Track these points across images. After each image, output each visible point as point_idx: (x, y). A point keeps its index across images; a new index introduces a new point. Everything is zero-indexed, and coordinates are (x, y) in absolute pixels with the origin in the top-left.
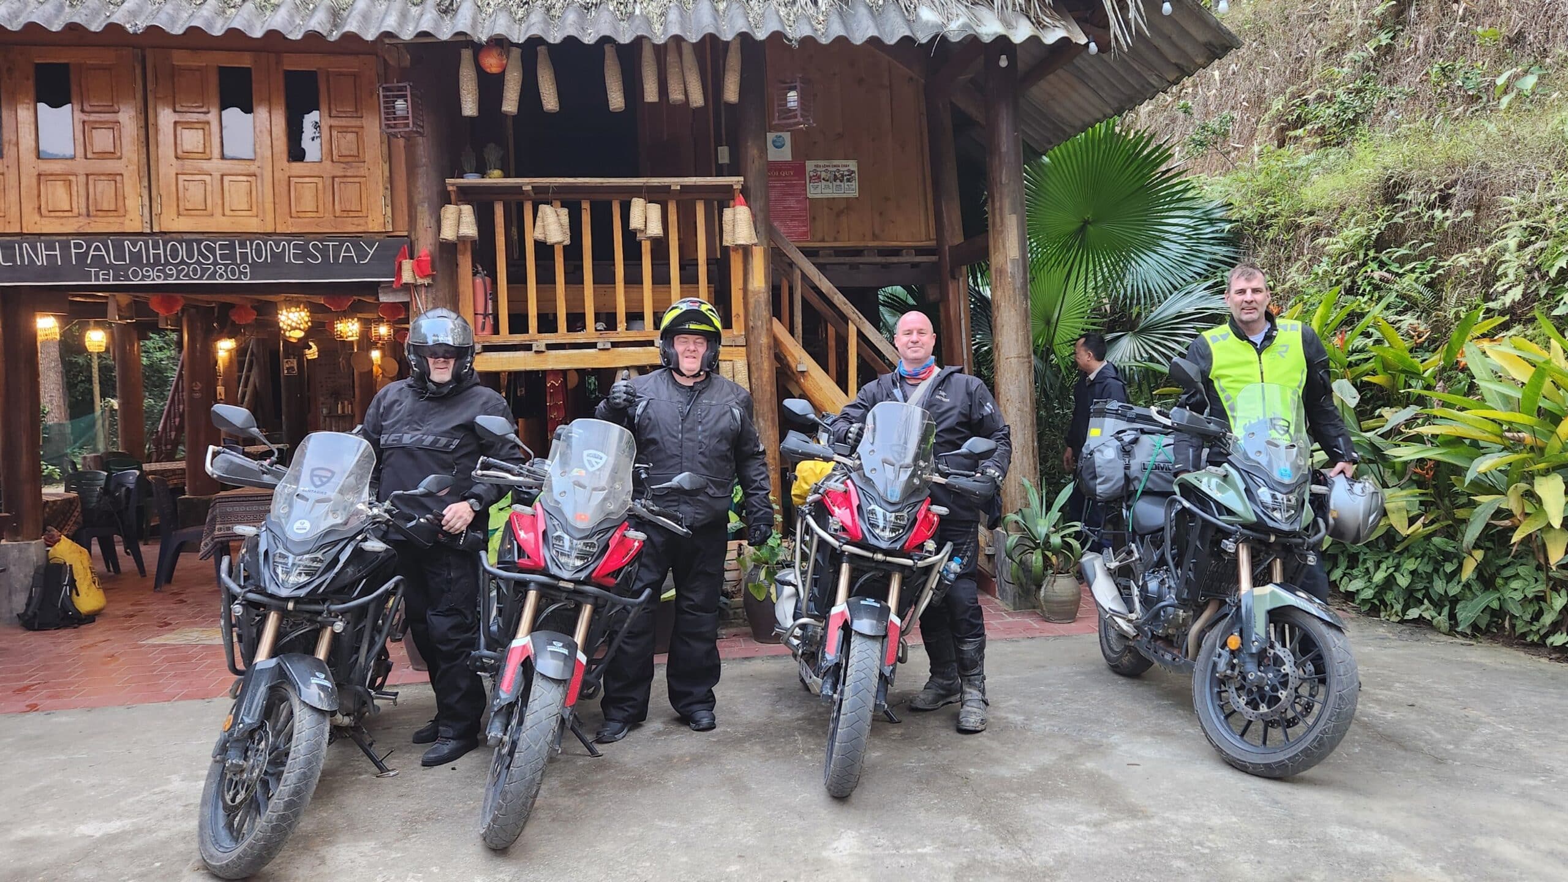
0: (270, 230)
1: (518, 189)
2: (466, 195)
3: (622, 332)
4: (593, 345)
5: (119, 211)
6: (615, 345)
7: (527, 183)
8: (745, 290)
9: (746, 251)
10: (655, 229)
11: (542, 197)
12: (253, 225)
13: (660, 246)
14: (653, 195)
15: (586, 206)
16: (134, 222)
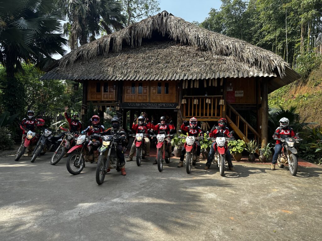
0: (162, 102)
1: (192, 97)
2: (185, 98)
3: (204, 116)
4: (200, 118)
5: (146, 100)
6: (203, 118)
7: (193, 96)
8: (222, 111)
9: (223, 106)
10: (210, 102)
11: (195, 98)
12: (160, 101)
13: (210, 105)
14: (209, 98)
15: (200, 99)
16: (148, 101)
